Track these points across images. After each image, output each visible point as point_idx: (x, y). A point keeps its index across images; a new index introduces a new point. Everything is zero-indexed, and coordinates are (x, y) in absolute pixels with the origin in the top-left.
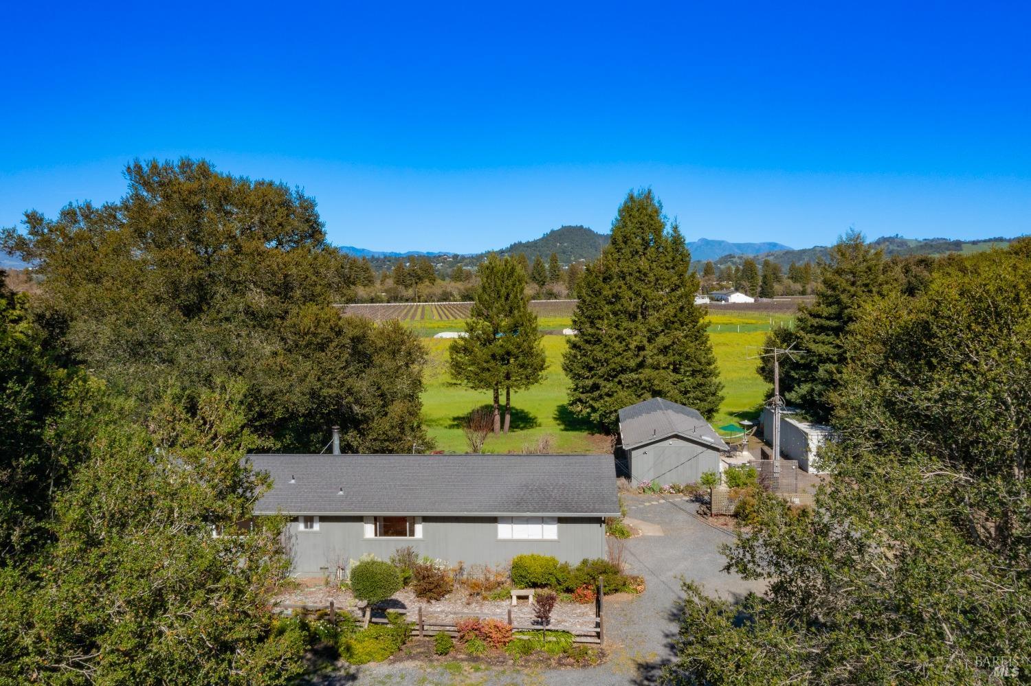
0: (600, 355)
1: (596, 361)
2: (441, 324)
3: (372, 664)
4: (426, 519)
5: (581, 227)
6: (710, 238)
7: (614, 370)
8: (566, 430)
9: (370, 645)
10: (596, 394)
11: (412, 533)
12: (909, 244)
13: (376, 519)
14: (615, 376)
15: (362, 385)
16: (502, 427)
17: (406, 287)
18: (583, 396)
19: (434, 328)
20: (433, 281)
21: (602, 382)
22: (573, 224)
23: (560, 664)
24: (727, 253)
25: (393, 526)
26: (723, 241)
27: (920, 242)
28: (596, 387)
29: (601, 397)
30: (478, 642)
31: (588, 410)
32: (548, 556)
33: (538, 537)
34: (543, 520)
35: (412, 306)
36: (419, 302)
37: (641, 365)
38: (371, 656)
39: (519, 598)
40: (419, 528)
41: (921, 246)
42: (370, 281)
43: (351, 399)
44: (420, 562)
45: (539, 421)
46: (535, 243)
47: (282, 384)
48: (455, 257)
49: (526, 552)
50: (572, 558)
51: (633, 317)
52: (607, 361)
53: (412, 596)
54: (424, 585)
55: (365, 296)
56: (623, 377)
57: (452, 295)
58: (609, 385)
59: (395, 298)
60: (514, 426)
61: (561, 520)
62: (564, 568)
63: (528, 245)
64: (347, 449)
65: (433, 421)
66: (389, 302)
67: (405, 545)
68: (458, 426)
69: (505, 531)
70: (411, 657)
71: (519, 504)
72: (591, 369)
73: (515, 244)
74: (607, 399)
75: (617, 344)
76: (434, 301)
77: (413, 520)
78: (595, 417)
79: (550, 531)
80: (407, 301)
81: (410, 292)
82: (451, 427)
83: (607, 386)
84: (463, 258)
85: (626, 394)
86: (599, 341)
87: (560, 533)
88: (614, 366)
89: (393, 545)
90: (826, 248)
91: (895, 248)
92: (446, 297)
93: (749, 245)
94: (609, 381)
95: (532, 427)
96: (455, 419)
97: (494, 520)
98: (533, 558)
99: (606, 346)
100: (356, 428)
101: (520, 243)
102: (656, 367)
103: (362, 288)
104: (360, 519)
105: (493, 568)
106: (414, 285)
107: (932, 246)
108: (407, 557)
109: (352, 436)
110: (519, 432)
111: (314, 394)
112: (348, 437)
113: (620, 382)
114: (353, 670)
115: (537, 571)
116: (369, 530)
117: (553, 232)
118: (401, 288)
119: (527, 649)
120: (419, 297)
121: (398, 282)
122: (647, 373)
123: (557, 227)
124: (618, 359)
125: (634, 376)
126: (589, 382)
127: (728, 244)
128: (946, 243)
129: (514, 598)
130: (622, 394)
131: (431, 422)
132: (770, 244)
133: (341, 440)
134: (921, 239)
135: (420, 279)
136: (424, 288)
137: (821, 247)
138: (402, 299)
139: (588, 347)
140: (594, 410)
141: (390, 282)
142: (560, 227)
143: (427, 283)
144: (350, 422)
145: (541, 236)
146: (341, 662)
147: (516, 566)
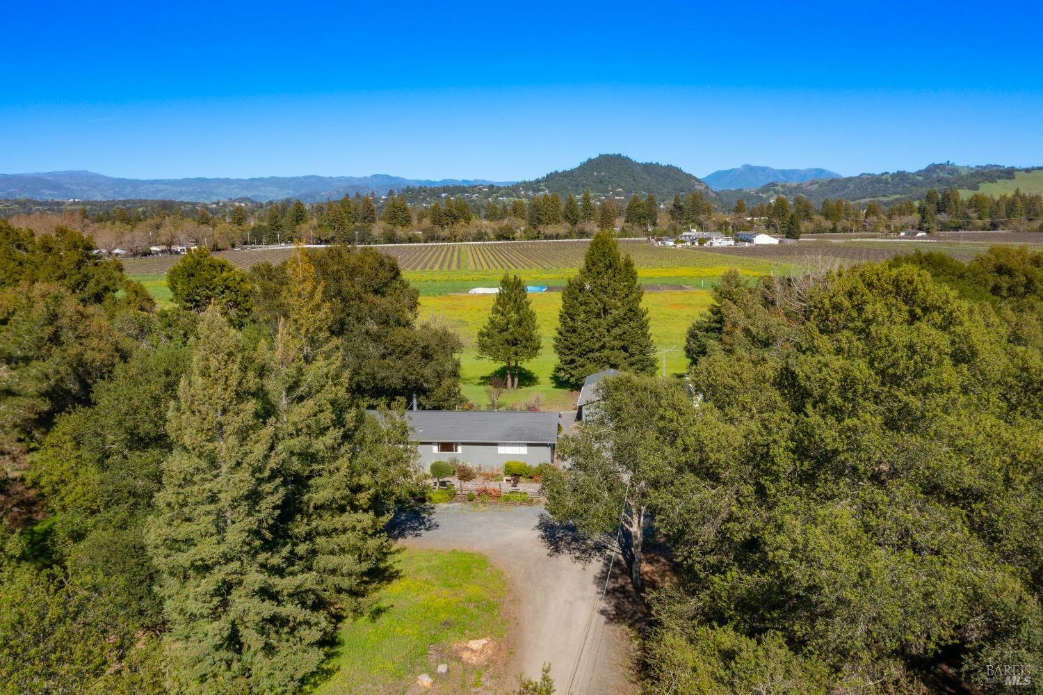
0: (575, 340)
1: (573, 344)
2: (475, 276)
3: (440, 504)
4: (463, 444)
5: (619, 155)
6: (754, 164)
7: (584, 350)
8: (556, 387)
9: (439, 496)
10: (573, 366)
11: (456, 451)
12: (960, 171)
13: (438, 444)
14: (586, 355)
15: (427, 372)
16: (513, 385)
17: (442, 226)
18: (565, 367)
19: (469, 280)
20: (468, 220)
21: (577, 359)
22: (611, 153)
23: (520, 504)
24: (771, 180)
25: (446, 447)
26: (767, 168)
27: (972, 169)
28: (573, 361)
29: (576, 367)
30: (486, 496)
31: (569, 376)
32: (522, 462)
33: (518, 452)
34: (520, 445)
35: (448, 247)
36: (455, 241)
37: (603, 347)
38: (440, 501)
39: (507, 480)
40: (460, 448)
41: (972, 174)
42: (407, 221)
43: (422, 380)
44: (460, 464)
45: (540, 380)
46: (572, 172)
47: (389, 373)
48: (491, 187)
49: (512, 460)
50: (534, 463)
51: (598, 316)
52: (580, 344)
53: (457, 480)
54: (462, 474)
55: (403, 236)
56: (590, 355)
57: (486, 234)
58: (582, 360)
59: (433, 238)
60: (521, 384)
61: (529, 445)
62: (530, 468)
63: (565, 175)
64: (421, 407)
65: (468, 380)
66: (426, 242)
67: (453, 456)
68: (484, 384)
69: (501, 450)
70: (456, 501)
71: (508, 436)
72: (570, 349)
73: (551, 173)
74: (580, 369)
75: (587, 333)
76: (469, 241)
77: (457, 444)
78: (572, 380)
79: (524, 450)
80: (443, 240)
81: (446, 232)
82: (480, 384)
83: (581, 361)
84: (499, 188)
85: (593, 366)
86: (574, 331)
87: (528, 451)
88: (584, 348)
89: (446, 457)
90: (873, 175)
91: (946, 176)
92: (480, 237)
93: (794, 172)
94: (581, 357)
95: (534, 385)
96: (482, 378)
97: (496, 444)
98: (515, 462)
99: (580, 334)
100: (424, 394)
101: (556, 173)
102: (612, 349)
103: (400, 228)
104: (431, 443)
105: (496, 468)
106: (450, 225)
107: (983, 174)
108: (454, 461)
109: (422, 399)
110: (525, 389)
111: (404, 379)
112: (420, 399)
113: (588, 358)
114: (432, 506)
115: (515, 469)
116: (435, 449)
117: (590, 160)
118: (437, 228)
119: (507, 499)
120: (455, 237)
121: (434, 222)
122: (606, 352)
123: (594, 156)
124: (587, 343)
125: (597, 354)
126: (568, 358)
127: (773, 170)
128: (998, 171)
129: (505, 481)
130: (589, 366)
131: (466, 381)
132: (816, 170)
133: (417, 401)
134: (973, 165)
135: (456, 219)
136: (460, 228)
137: (868, 174)
138: (438, 239)
139: (569, 334)
140: (572, 376)
141: (427, 222)
142: (598, 155)
143: (463, 223)
144: (421, 391)
145: (578, 165)
146: (427, 503)
147: (507, 466)
